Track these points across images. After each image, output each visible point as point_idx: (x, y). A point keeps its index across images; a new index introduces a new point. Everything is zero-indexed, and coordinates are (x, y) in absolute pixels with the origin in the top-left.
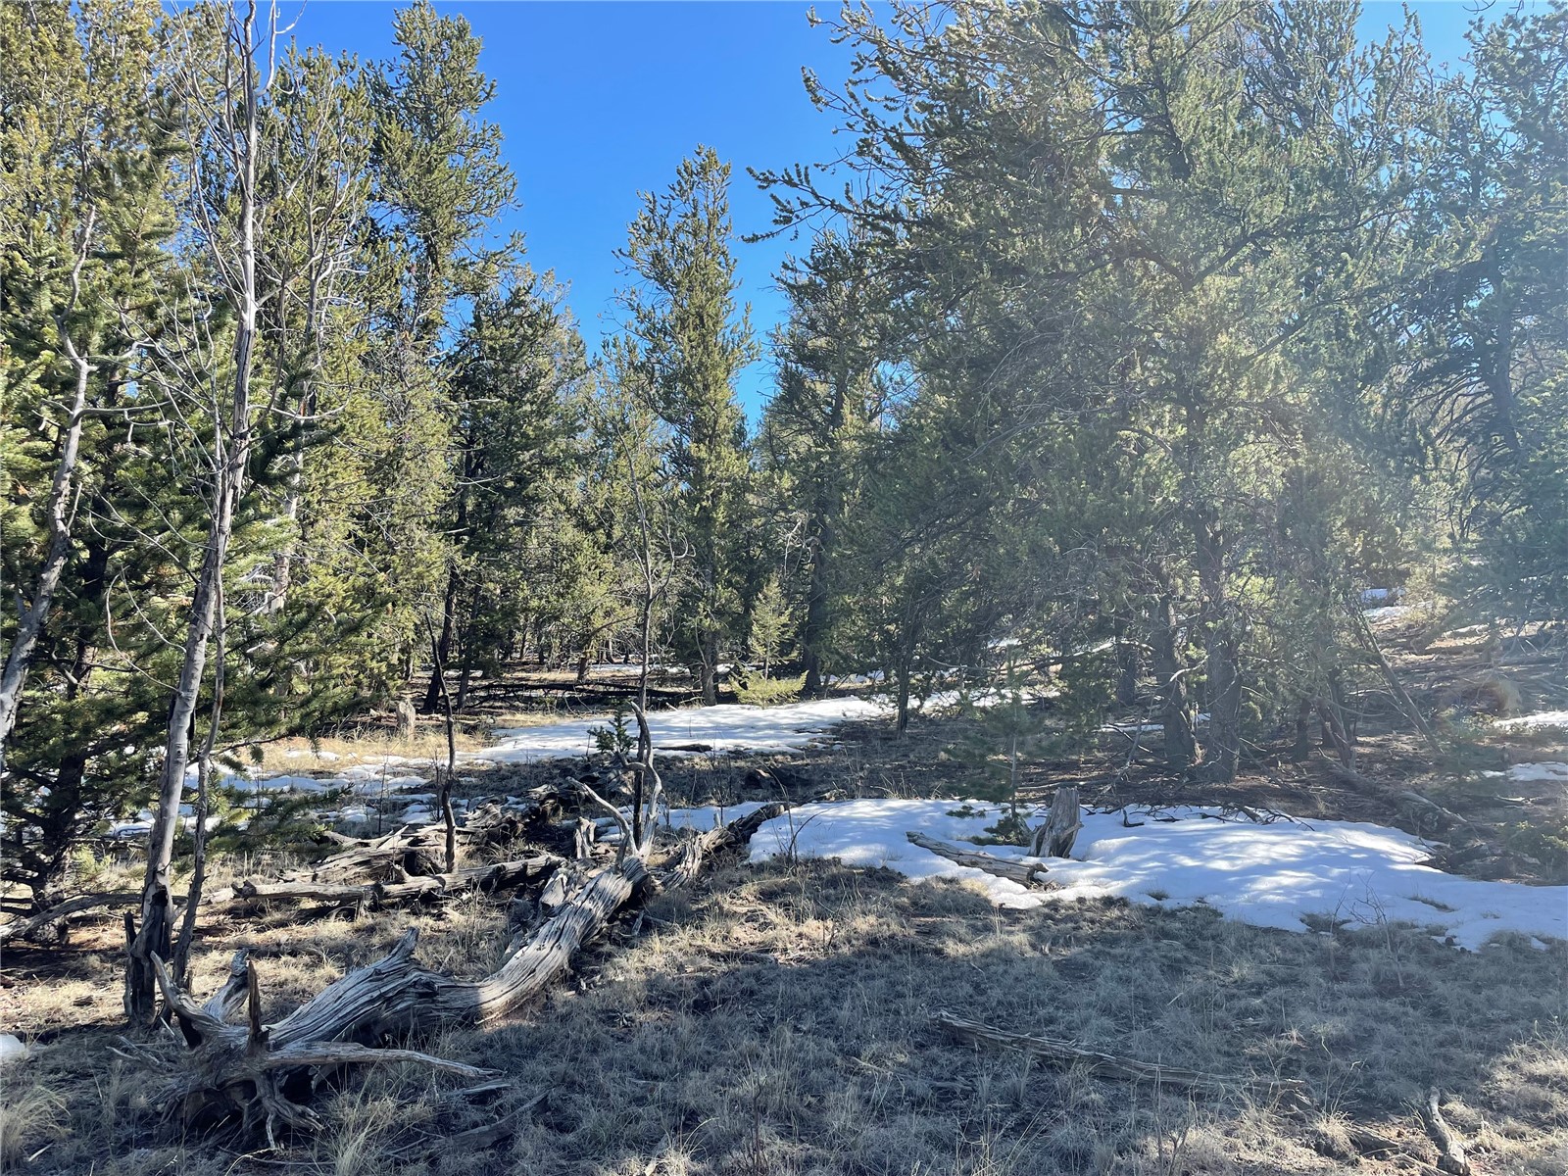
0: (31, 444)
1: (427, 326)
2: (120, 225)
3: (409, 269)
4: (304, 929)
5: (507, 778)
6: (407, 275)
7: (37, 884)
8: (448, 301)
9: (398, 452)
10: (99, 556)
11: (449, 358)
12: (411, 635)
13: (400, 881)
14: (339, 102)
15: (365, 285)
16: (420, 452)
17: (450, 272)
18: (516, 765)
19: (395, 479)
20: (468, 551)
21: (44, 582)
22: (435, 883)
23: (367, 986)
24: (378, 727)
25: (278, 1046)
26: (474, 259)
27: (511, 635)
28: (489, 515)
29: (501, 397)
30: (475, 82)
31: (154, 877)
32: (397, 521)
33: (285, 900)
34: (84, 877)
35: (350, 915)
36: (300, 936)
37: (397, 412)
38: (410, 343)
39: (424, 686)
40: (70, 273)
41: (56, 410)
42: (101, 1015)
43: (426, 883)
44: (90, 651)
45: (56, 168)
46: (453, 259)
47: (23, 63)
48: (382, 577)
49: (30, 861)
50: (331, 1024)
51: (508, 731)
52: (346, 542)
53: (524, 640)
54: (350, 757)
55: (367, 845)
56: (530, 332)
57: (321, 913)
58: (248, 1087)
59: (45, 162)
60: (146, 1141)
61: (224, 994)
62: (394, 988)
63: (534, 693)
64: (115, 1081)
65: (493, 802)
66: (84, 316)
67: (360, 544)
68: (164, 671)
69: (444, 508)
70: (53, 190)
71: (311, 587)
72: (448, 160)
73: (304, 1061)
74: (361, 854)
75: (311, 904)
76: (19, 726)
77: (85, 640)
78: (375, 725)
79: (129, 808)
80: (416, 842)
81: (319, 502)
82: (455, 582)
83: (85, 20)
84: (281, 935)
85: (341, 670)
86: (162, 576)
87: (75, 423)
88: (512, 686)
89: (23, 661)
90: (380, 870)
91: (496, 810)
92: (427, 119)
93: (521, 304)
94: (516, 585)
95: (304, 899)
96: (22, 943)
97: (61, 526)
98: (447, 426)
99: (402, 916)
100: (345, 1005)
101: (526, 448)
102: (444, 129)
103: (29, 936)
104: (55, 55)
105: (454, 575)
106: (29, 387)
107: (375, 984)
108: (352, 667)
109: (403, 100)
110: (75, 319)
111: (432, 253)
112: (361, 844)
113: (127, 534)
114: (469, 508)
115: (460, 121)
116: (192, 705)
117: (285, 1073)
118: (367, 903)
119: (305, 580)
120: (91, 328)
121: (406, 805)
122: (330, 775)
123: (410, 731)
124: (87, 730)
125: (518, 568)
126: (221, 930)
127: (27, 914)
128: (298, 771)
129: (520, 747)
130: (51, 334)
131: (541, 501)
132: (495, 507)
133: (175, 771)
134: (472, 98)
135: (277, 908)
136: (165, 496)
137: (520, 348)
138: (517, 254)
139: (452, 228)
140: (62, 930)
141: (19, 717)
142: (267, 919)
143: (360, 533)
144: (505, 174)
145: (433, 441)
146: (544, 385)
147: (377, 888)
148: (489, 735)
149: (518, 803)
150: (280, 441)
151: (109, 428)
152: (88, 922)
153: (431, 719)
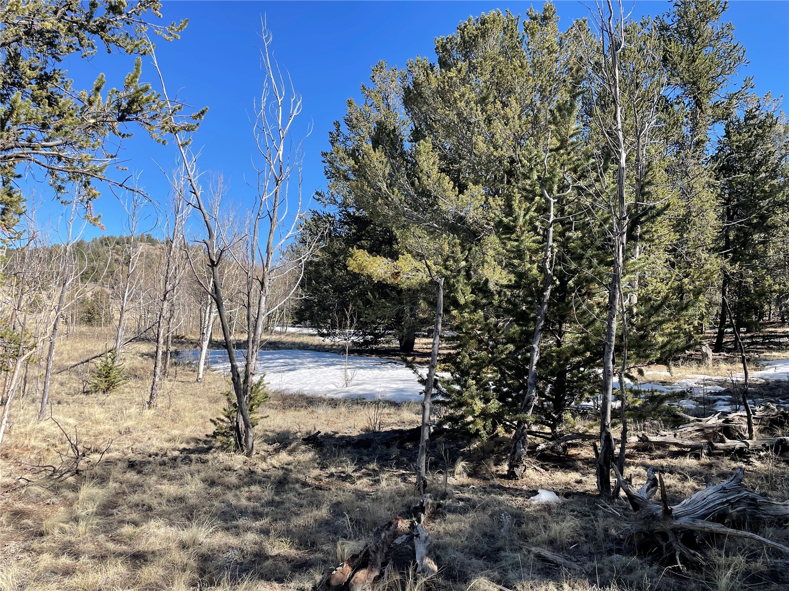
0: (534, 238)
1: (698, 143)
2: (560, 134)
3: (686, 117)
4: (674, 460)
5: (775, 388)
6: (685, 120)
7: (553, 427)
8: (710, 127)
9: (689, 214)
10: (564, 283)
11: (712, 157)
12: (704, 310)
13: (723, 441)
14: (642, 43)
15: (663, 132)
16: (701, 211)
17: (709, 112)
18: (778, 382)
19: (688, 229)
20: (733, 262)
21: (544, 296)
22: (743, 445)
23: (719, 495)
24: (693, 359)
25: (677, 517)
26: (723, 100)
27: (762, 307)
28: (744, 239)
29: (746, 172)
30: (715, 5)
31: (604, 428)
32: (691, 250)
33: (662, 445)
34: (570, 425)
35: (697, 457)
36: (672, 464)
37: (686, 193)
38: (690, 156)
39: (714, 337)
40: (543, 161)
41: (542, 222)
42: (587, 488)
43: (738, 444)
44: (564, 325)
45: (524, 118)
46: (711, 104)
47: (508, 77)
48: (686, 280)
49: (549, 417)
50: (701, 512)
51: (769, 362)
52: (665, 265)
53: (770, 309)
54: (679, 374)
55: (700, 421)
56: (761, 131)
57: (682, 454)
58: (664, 535)
59: (520, 118)
60: (619, 551)
61: (646, 488)
62: (734, 498)
63: (782, 340)
64: (600, 520)
65: (772, 402)
66: (551, 178)
67: (673, 265)
68: (597, 333)
69: (716, 240)
70: (524, 128)
71: (650, 289)
72: (704, 52)
73: (692, 528)
74: (698, 425)
75: (675, 449)
76: (541, 358)
77: (562, 319)
78: (689, 358)
79: (587, 395)
80: (727, 421)
81: (650, 246)
82: (727, 280)
83: (529, 49)
84: (664, 462)
85: (669, 330)
86: (591, 289)
87: (551, 226)
88: (768, 336)
89: (540, 330)
90: (710, 435)
91: (773, 406)
92: (690, 34)
93: (754, 117)
94: (763, 278)
95: (672, 446)
96: (548, 452)
97: (549, 272)
98: (714, 195)
99: (726, 460)
100: (708, 503)
101: (764, 198)
102: (700, 36)
103: (552, 449)
104: (519, 69)
105: (726, 276)
106: (532, 213)
107: (723, 494)
108: (674, 329)
109: (676, 29)
110: (546, 180)
111: (699, 104)
112: (697, 420)
113: (574, 272)
114: (731, 238)
115: (708, 29)
116: (613, 348)
117: (682, 532)
118: (705, 451)
119: (646, 286)
120: (553, 183)
121: (715, 401)
122: (670, 384)
123: (710, 362)
124: (567, 359)
125: (763, 268)
126: (634, 456)
127: (550, 440)
128: (653, 381)
129: (779, 371)
130: (538, 189)
131: (776, 227)
132: (747, 235)
133: (609, 379)
134: (715, 13)
135: (658, 449)
136: (589, 252)
137: (755, 142)
138: (749, 89)
139: (709, 87)
140: (565, 448)
141: (540, 354)
142: (654, 454)
143: (672, 259)
144: (737, 48)
145: (707, 205)
146: (773, 160)
147: (710, 444)
148: (758, 364)
149: (784, 403)
150: (638, 218)
151: (563, 226)
152: (575, 446)
153: (720, 355)
